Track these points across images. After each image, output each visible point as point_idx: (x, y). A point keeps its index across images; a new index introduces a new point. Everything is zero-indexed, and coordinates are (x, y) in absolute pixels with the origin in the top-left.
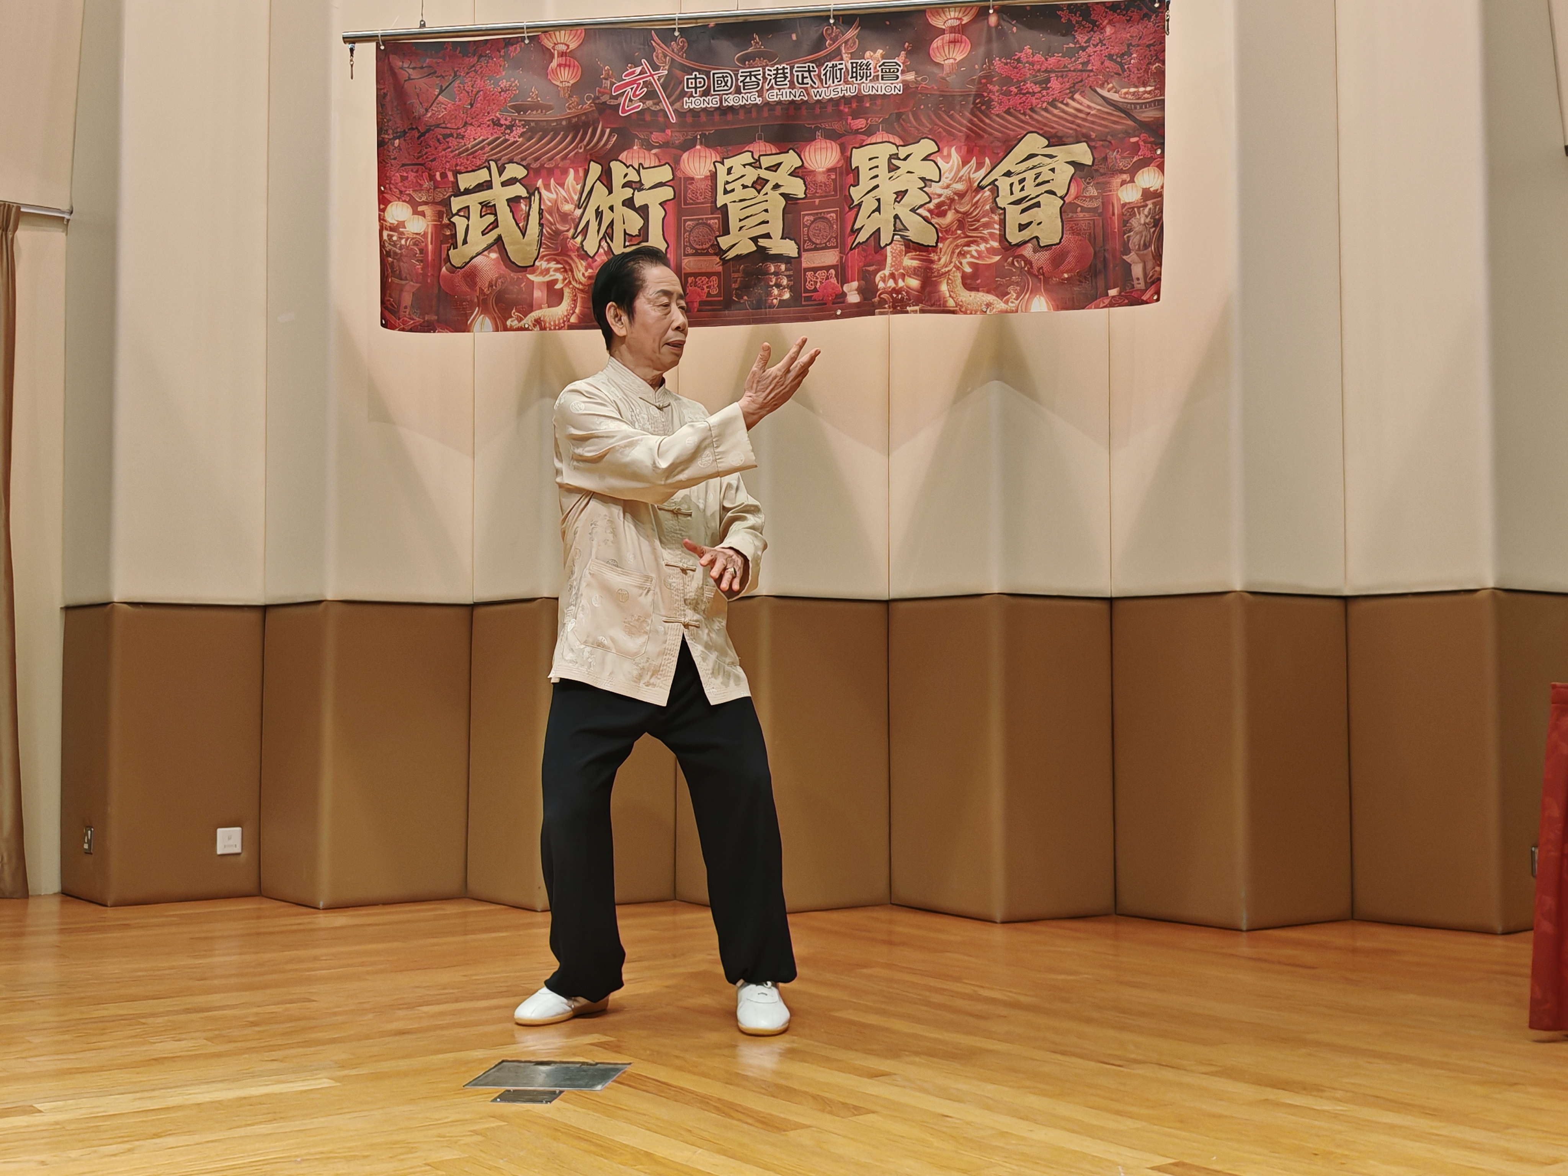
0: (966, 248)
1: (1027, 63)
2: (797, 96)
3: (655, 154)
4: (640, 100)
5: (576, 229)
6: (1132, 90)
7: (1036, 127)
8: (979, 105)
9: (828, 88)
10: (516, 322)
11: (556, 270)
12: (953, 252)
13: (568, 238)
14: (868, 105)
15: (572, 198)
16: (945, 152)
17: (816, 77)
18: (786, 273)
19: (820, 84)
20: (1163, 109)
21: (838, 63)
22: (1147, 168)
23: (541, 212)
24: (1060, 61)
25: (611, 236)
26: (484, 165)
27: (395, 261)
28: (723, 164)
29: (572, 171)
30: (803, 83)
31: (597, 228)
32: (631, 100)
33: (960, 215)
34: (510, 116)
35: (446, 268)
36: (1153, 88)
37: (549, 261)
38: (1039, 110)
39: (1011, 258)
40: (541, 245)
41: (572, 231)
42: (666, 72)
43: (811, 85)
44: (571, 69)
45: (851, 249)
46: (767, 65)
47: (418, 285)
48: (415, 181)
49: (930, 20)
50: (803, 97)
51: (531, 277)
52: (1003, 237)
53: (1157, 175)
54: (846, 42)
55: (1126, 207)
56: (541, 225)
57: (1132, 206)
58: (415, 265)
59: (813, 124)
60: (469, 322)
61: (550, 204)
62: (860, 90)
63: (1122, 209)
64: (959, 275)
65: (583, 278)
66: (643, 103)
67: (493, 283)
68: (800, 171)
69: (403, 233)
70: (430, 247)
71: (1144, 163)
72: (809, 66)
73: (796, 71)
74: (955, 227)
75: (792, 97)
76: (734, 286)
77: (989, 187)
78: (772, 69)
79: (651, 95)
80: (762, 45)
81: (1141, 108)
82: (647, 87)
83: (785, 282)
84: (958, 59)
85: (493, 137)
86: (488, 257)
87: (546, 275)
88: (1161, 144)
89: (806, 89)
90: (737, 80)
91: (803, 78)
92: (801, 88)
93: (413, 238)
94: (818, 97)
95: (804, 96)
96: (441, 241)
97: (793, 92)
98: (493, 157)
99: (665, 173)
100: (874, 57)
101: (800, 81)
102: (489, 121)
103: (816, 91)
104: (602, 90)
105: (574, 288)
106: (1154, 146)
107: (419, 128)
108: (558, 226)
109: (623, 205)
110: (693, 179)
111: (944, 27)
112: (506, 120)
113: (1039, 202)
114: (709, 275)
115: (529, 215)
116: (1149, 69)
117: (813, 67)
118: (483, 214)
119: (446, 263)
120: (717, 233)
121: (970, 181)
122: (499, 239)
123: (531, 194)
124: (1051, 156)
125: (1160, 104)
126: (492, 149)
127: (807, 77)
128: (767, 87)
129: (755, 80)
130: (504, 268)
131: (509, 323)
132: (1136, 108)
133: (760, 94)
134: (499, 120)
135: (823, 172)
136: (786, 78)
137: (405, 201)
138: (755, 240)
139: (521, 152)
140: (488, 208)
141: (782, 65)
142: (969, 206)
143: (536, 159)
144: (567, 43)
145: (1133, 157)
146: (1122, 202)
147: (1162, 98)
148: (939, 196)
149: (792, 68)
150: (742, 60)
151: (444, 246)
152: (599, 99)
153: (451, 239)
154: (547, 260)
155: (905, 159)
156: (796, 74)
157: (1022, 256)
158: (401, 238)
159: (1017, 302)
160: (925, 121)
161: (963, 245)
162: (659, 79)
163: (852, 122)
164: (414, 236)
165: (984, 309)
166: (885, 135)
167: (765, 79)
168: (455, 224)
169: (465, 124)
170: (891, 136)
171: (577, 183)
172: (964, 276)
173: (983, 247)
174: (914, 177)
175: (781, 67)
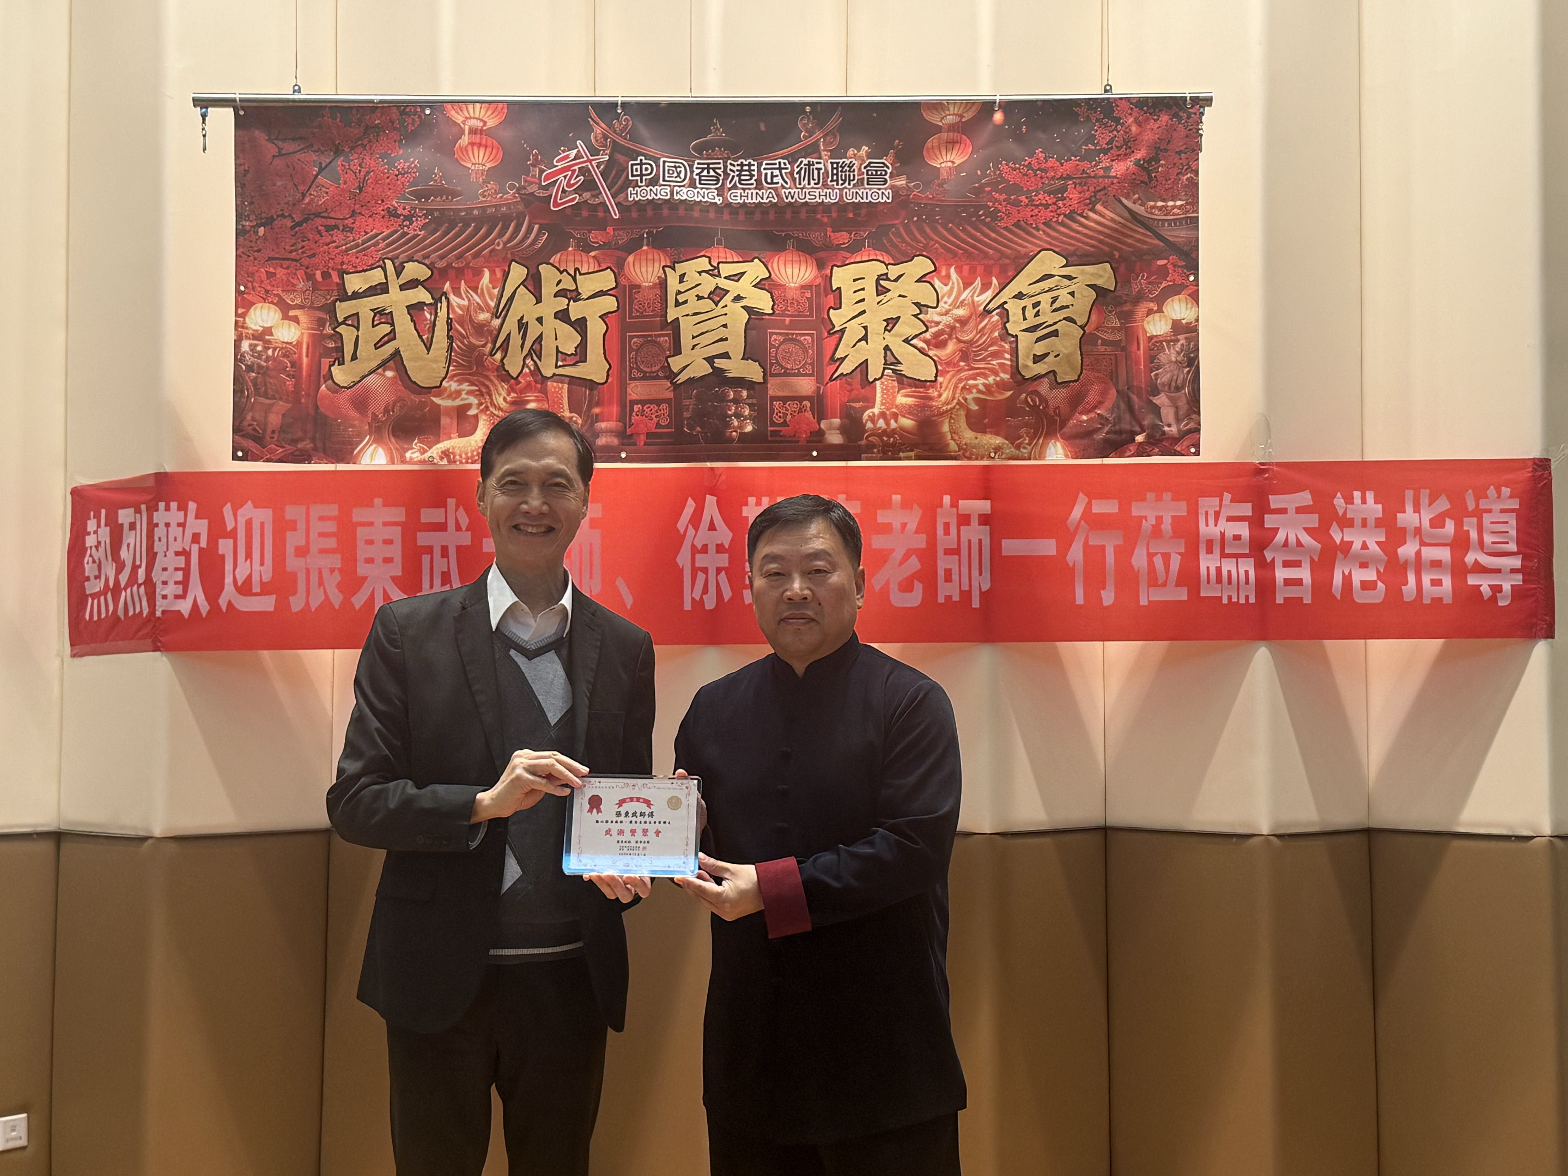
0: (971, 382)
1: (1039, 169)
2: (765, 197)
3: (594, 257)
4: (576, 191)
5: (494, 342)
6: (1160, 204)
7: (1050, 244)
8: (983, 217)
9: (802, 189)
10: (418, 454)
11: (470, 393)
12: (956, 387)
13: (485, 355)
14: (851, 215)
15: (488, 305)
16: (943, 272)
17: (789, 176)
19: (793, 186)
20: (1197, 228)
21: (815, 161)
22: (1177, 297)
23: (450, 323)
24: (1078, 165)
25: (538, 353)
26: (378, 264)
27: (260, 376)
28: (674, 269)
29: (487, 274)
30: (772, 183)
31: (520, 344)
32: (564, 191)
33: (963, 345)
34: (409, 204)
35: (326, 387)
36: (1184, 202)
37: (460, 382)
38: (1054, 225)
39: (1024, 395)
40: (450, 361)
41: (489, 345)
42: (607, 157)
43: (782, 185)
44: (489, 150)
45: (831, 380)
46: (729, 158)
47: (290, 405)
48: (286, 279)
49: (924, 115)
50: (772, 199)
51: (436, 400)
52: (1015, 370)
53: (1189, 305)
54: (825, 136)
55: (1153, 341)
56: (449, 337)
57: (1161, 339)
58: (284, 381)
59: (784, 232)
60: (355, 452)
61: (461, 312)
62: (841, 196)
63: (1149, 342)
64: (962, 413)
65: (504, 404)
66: (580, 196)
67: (390, 408)
68: (767, 283)
69: (269, 342)
70: (305, 360)
71: (1174, 290)
72: (780, 163)
73: (765, 169)
74: (957, 358)
75: (759, 199)
76: (686, 415)
77: (998, 311)
78: (735, 163)
79: (589, 185)
80: (723, 133)
81: (1170, 225)
82: (584, 176)
83: (747, 411)
84: (958, 162)
85: (389, 231)
86: (383, 375)
87: (454, 399)
88: (1194, 267)
89: (775, 189)
90: (692, 174)
91: (773, 176)
92: (769, 188)
93: (282, 349)
94: (790, 199)
95: (773, 197)
96: (321, 354)
97: (761, 192)
98: (390, 255)
99: (607, 281)
100: (857, 156)
101: (769, 180)
102: (383, 210)
103: (787, 191)
104: (528, 179)
106: (1185, 271)
107: (294, 216)
108: (472, 340)
109: (555, 318)
110: (639, 286)
111: (941, 124)
112: (404, 209)
113: (1057, 330)
114: (658, 402)
115: (434, 325)
116: (1180, 179)
117: (785, 164)
118: (376, 323)
119: (325, 382)
120: (667, 353)
121: (974, 305)
122: (397, 353)
123: (437, 300)
124: (1069, 278)
125: (1194, 222)
126: (388, 245)
127: (777, 176)
128: (729, 186)
129: (715, 175)
130: (403, 388)
131: (408, 455)
132: (1163, 225)
133: (721, 192)
134: (396, 209)
135: (796, 289)
136: (752, 176)
137: (272, 303)
138: (710, 360)
139: (424, 247)
140: (383, 315)
141: (748, 161)
142: (975, 332)
143: (442, 258)
144: (486, 120)
145: (1161, 283)
146: (1148, 335)
147: (1196, 215)
148: (938, 323)
149: (759, 165)
150: (699, 149)
151: (326, 361)
152: (525, 188)
153: (336, 352)
154: (458, 381)
155: (896, 280)
156: (764, 172)
157: (1037, 393)
158: (266, 349)
159: (1029, 448)
160: (918, 236)
161: (968, 378)
162: (598, 167)
163: (832, 234)
164: (284, 345)
165: (992, 455)
166: (872, 252)
167: (726, 175)
168: (341, 335)
169: (353, 214)
170: (877, 252)
171: (494, 288)
172: (969, 414)
173: (991, 379)
174: (907, 302)
175: (747, 163)
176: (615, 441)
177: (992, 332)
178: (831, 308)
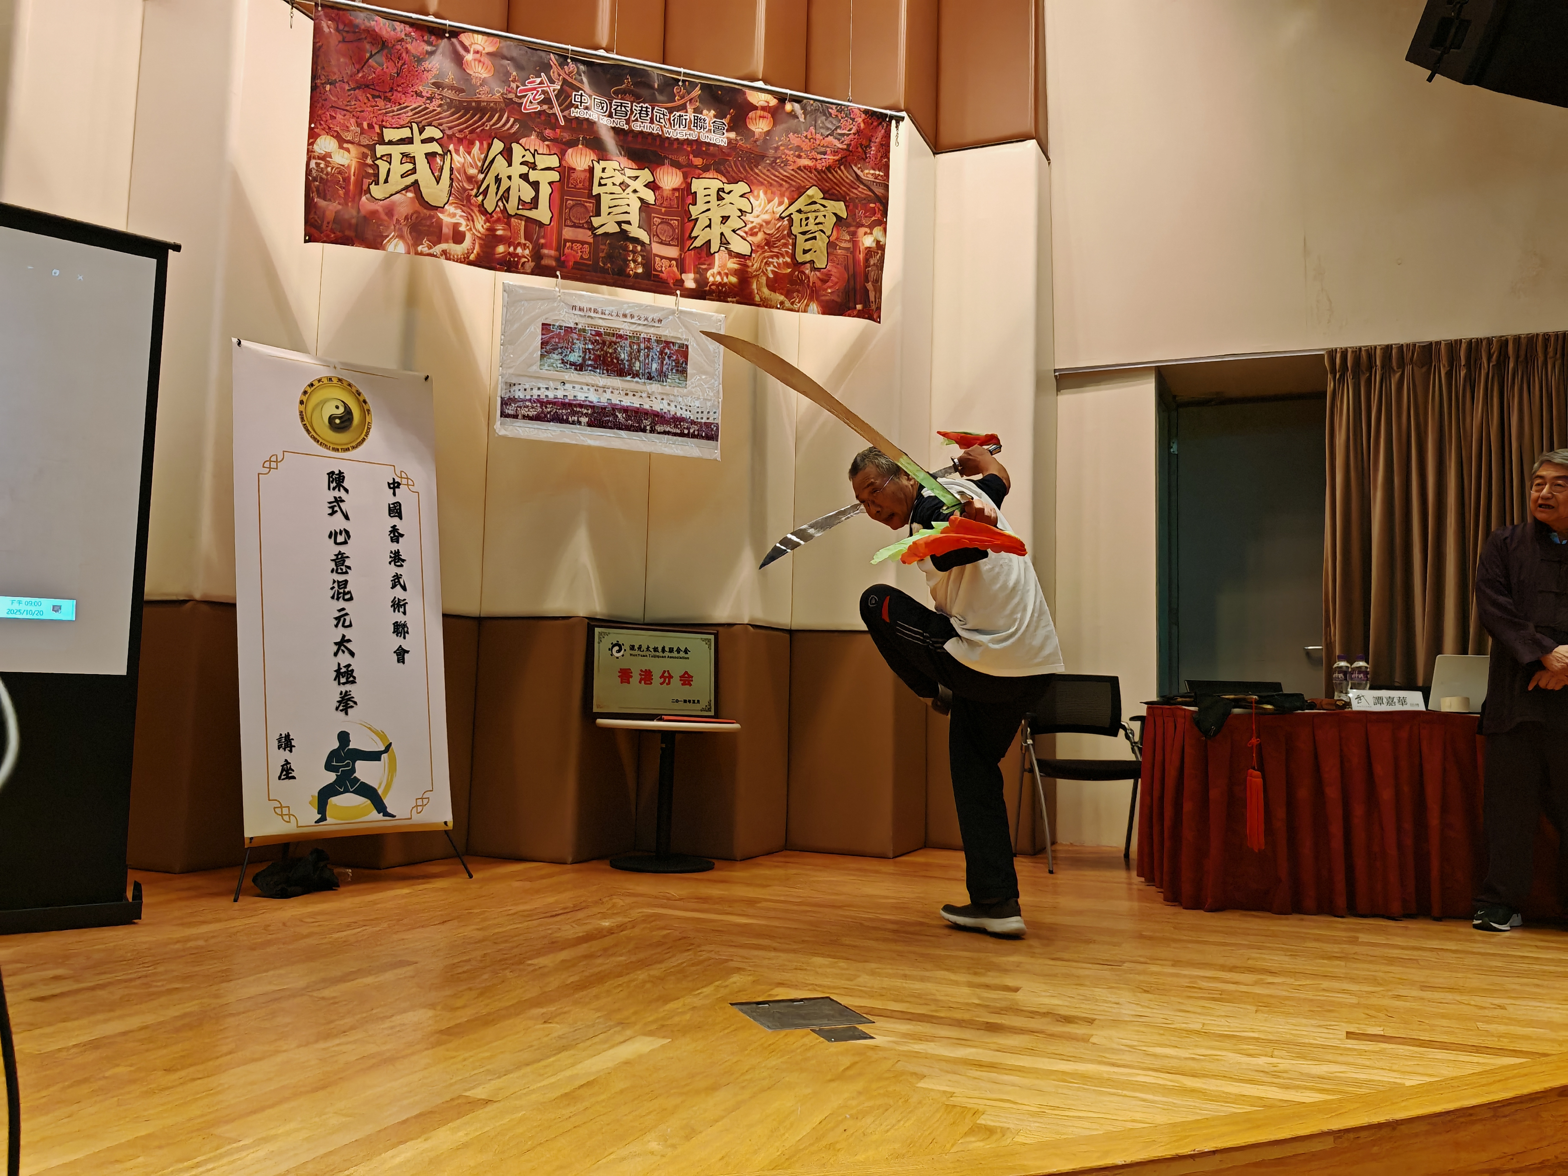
0: (770, 260)
1: (812, 138)
2: (654, 130)
3: (548, 146)
4: (538, 103)
5: (479, 189)
6: (871, 172)
7: (817, 183)
8: (779, 163)
9: (676, 130)
10: (426, 249)
11: (461, 216)
12: (762, 262)
13: (472, 195)
14: (704, 149)
15: (476, 165)
16: (756, 193)
17: (668, 120)
18: (642, 253)
19: (670, 127)
20: (888, 189)
21: (684, 114)
22: (875, 228)
23: (451, 169)
25: (506, 199)
26: (407, 125)
27: (322, 183)
28: (599, 163)
29: (477, 143)
30: (659, 122)
31: (495, 191)
32: (531, 102)
33: (767, 237)
34: (430, 90)
35: (366, 197)
36: (882, 173)
38: (820, 172)
39: (797, 272)
40: (450, 194)
41: (476, 190)
42: (559, 87)
43: (664, 124)
44: (485, 66)
45: (689, 249)
46: (635, 102)
47: (341, 205)
48: (342, 122)
49: (748, 98)
50: (658, 132)
51: (440, 216)
52: (793, 256)
53: (881, 233)
54: (691, 100)
55: (867, 250)
56: (451, 179)
57: (871, 250)
59: (662, 154)
60: (385, 242)
61: (459, 165)
62: (699, 137)
63: (865, 250)
64: (764, 278)
65: (482, 229)
66: (542, 106)
67: (409, 216)
68: (652, 184)
69: (329, 162)
70: (352, 177)
71: (877, 223)
72: (664, 111)
73: (655, 112)
74: (763, 244)
75: (651, 130)
76: (601, 255)
77: (787, 218)
78: (638, 106)
80: (631, 86)
81: (877, 185)
82: (544, 95)
83: (640, 259)
84: (765, 130)
85: (417, 105)
86: (406, 195)
87: (453, 217)
88: (885, 214)
89: (660, 127)
90: (611, 107)
91: (660, 118)
92: (657, 125)
93: (337, 168)
94: (667, 135)
96: (364, 176)
97: (652, 126)
98: (416, 120)
99: (554, 161)
100: (709, 115)
101: (658, 119)
103: (667, 130)
104: (509, 89)
105: (474, 234)
106: (881, 214)
107: (350, 83)
108: (465, 184)
109: (520, 177)
110: (575, 169)
111: (757, 107)
112: (427, 92)
113: (815, 237)
114: (583, 243)
115: (442, 169)
116: (881, 161)
117: (667, 112)
118: (403, 162)
119: (365, 194)
120: (591, 214)
121: (774, 213)
122: (416, 182)
123: (445, 153)
124: (824, 206)
125: (886, 187)
126: (414, 114)
127: (662, 119)
128: (634, 119)
129: (625, 110)
130: (419, 205)
131: (420, 248)
132: (873, 185)
133: (628, 122)
134: (421, 92)
135: (670, 190)
136: (648, 115)
137: (332, 136)
138: (619, 223)
139: (440, 119)
140: (407, 157)
142: (774, 230)
143: (450, 128)
144: (485, 47)
145: (872, 218)
146: (865, 246)
147: (888, 183)
148: (752, 222)
149: (653, 109)
150: (616, 93)
151: (366, 181)
152: (506, 94)
153: (374, 177)
154: (455, 207)
155: (729, 193)
156: (655, 114)
157: (804, 273)
158: (327, 166)
159: (799, 305)
160: (742, 170)
161: (768, 257)
162: (554, 91)
163: (693, 159)
164: (339, 166)
165: (779, 306)
166: (715, 173)
167: (632, 112)
168: (378, 166)
169: (392, 90)
170: (719, 175)
171: (481, 154)
172: (768, 278)
173: (781, 260)
174: (735, 208)
175: (645, 106)
176: (554, 263)
177: (783, 231)
178: (690, 204)
